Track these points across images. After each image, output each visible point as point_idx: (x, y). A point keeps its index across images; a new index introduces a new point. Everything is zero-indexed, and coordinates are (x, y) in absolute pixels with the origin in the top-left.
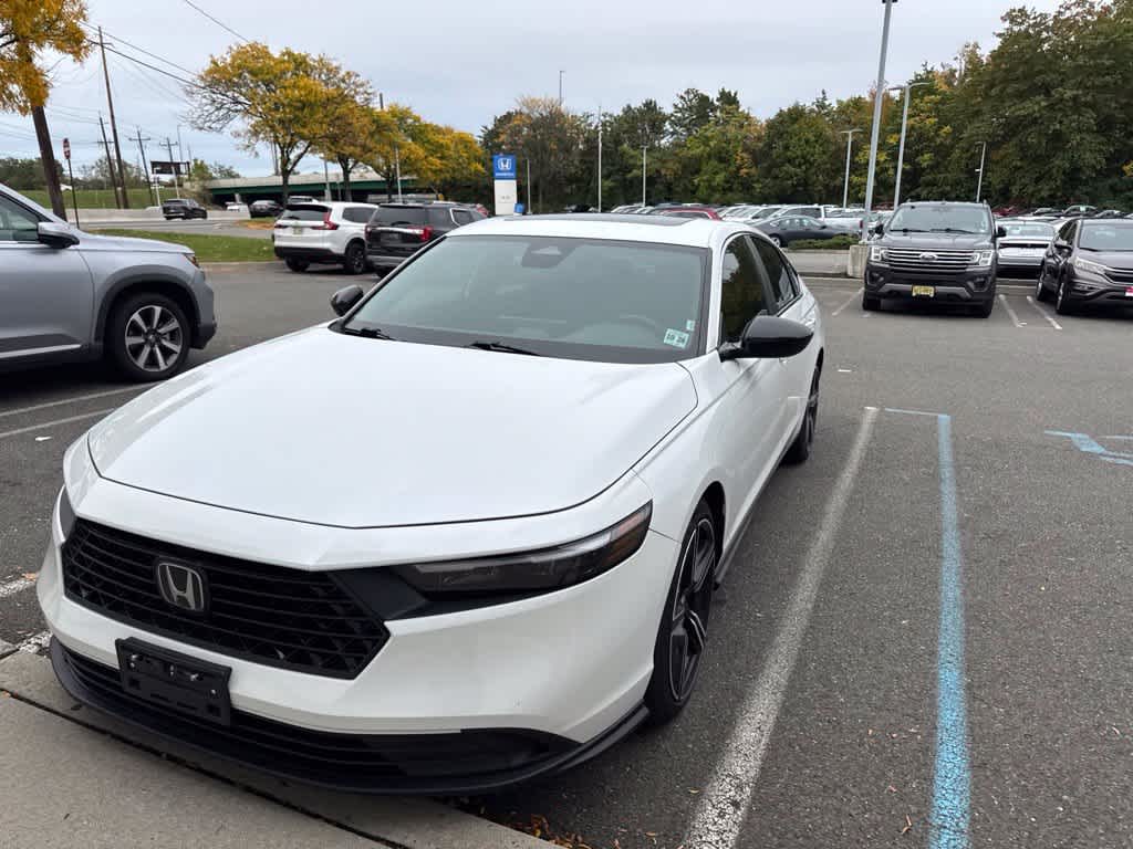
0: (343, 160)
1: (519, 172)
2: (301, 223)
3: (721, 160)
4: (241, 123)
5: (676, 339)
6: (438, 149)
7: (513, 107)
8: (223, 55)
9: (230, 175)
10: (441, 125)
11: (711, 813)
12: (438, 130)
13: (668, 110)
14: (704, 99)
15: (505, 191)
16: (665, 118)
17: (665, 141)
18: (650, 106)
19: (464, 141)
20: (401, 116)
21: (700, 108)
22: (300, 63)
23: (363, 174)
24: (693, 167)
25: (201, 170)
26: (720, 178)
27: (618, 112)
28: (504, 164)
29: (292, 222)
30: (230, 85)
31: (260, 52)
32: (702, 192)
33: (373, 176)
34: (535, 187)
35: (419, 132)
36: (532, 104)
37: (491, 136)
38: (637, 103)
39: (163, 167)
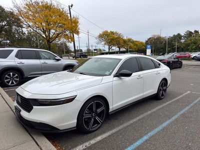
1: (151, 48)
3: (194, 44)
4: (103, 43)
5: (107, 73)
6: (136, 45)
8: (101, 33)
9: (105, 51)
11: (82, 146)
13: (183, 35)
14: (191, 32)
15: (149, 51)
16: (182, 36)
17: (183, 41)
18: (179, 34)
19: (142, 43)
20: (130, 40)
21: (190, 34)
22: (112, 33)
23: (123, 49)
24: (188, 45)
25: (100, 50)
26: (194, 47)
27: (172, 36)
28: (149, 46)
30: (102, 37)
31: (107, 32)
32: (190, 50)
34: (154, 50)
35: (133, 42)
36: (154, 36)
37: (147, 41)
38: (176, 34)
39: (95, 50)
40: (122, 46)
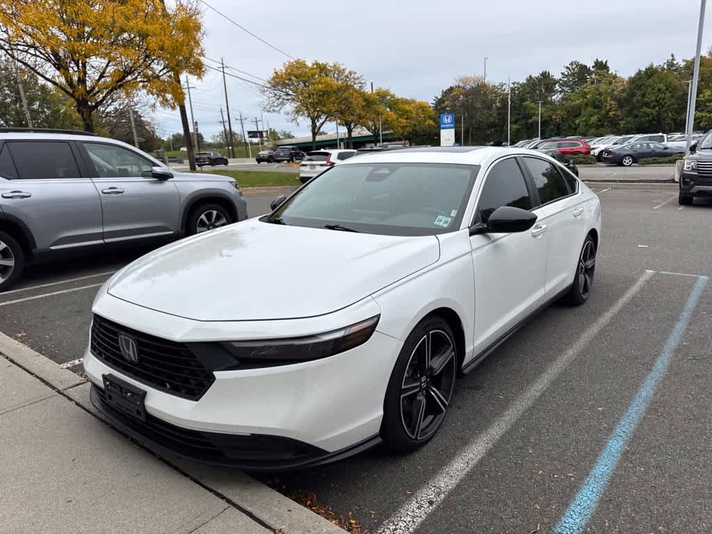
0: (348, 124)
1: (457, 122)
2: (314, 163)
3: (595, 107)
4: (290, 107)
5: (442, 221)
6: (404, 114)
7: (453, 83)
8: (281, 68)
9: (290, 137)
10: (409, 98)
11: (414, 505)
12: (406, 102)
13: (557, 76)
14: (583, 69)
15: (447, 135)
16: (556, 82)
17: (556, 97)
18: (545, 75)
19: (422, 107)
20: (383, 95)
21: (580, 73)
22: (322, 69)
23: (360, 132)
24: (576, 112)
25: (273, 134)
26: (594, 119)
27: (523, 80)
28: (447, 119)
29: (310, 163)
30: (285, 85)
31: (300, 65)
32: (582, 129)
33: (366, 132)
34: (467, 132)
35: (394, 104)
36: (466, 80)
37: (440, 102)
38: (536, 74)
39: (253, 134)
40: (360, 121)
